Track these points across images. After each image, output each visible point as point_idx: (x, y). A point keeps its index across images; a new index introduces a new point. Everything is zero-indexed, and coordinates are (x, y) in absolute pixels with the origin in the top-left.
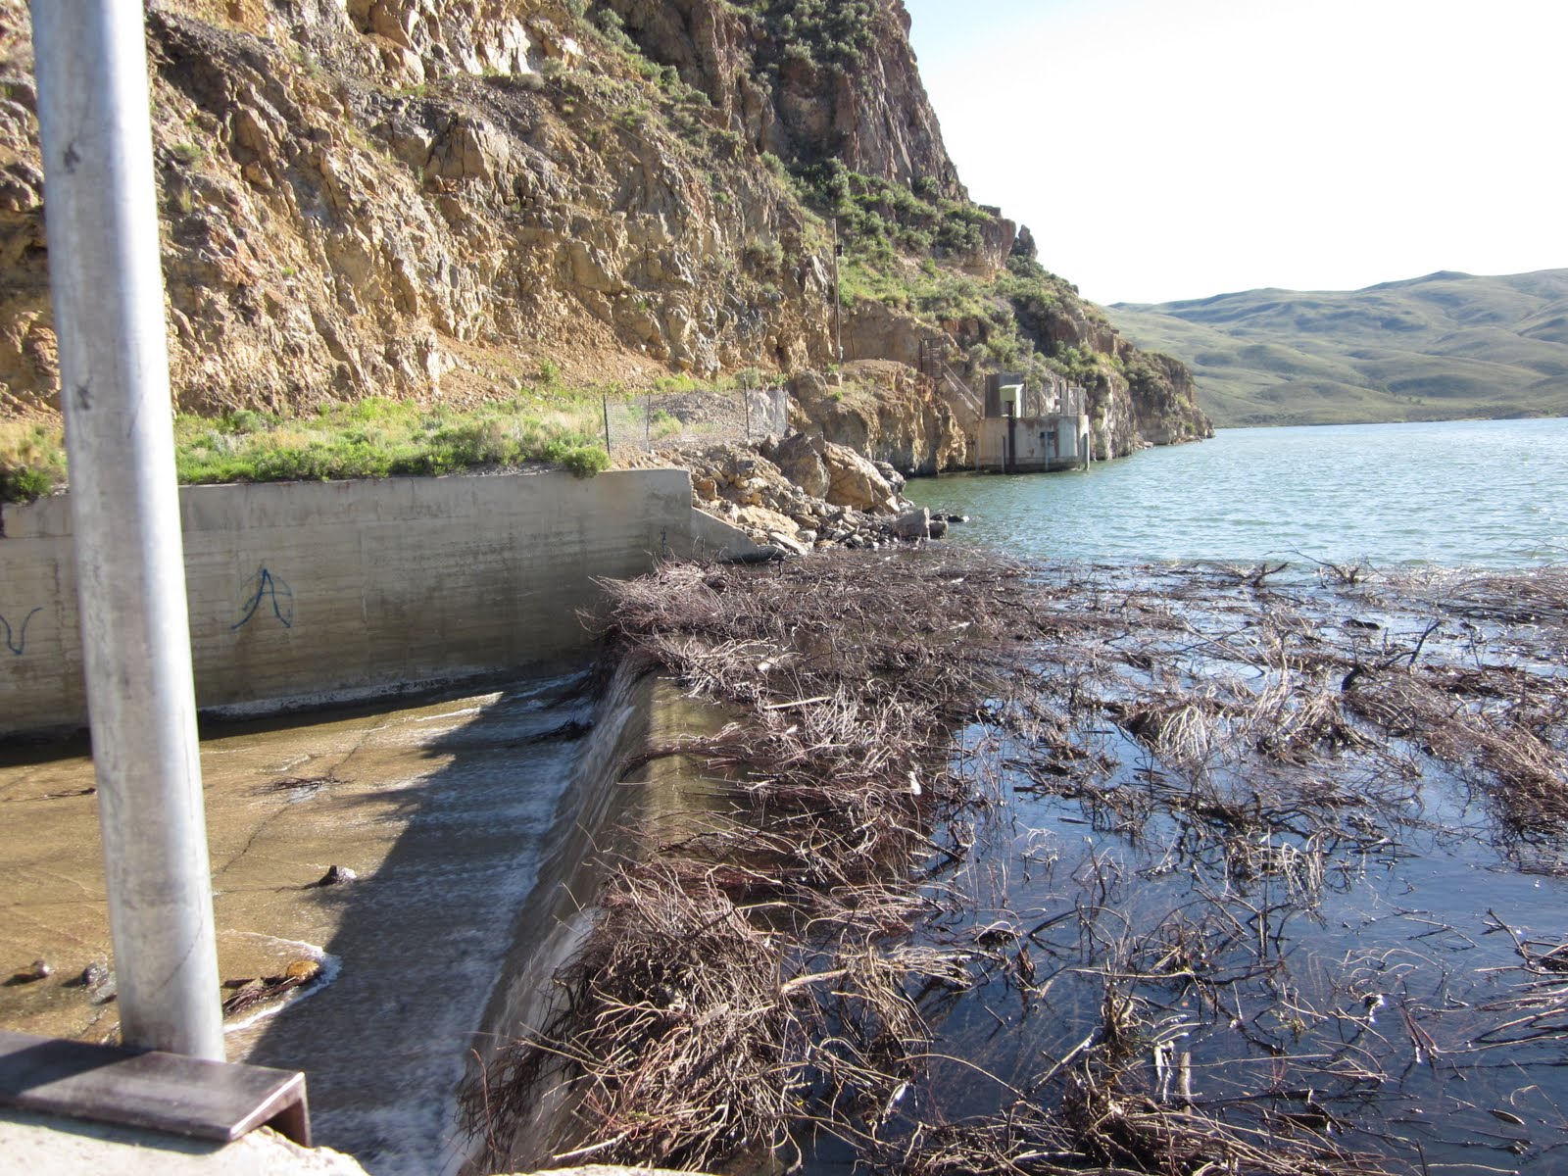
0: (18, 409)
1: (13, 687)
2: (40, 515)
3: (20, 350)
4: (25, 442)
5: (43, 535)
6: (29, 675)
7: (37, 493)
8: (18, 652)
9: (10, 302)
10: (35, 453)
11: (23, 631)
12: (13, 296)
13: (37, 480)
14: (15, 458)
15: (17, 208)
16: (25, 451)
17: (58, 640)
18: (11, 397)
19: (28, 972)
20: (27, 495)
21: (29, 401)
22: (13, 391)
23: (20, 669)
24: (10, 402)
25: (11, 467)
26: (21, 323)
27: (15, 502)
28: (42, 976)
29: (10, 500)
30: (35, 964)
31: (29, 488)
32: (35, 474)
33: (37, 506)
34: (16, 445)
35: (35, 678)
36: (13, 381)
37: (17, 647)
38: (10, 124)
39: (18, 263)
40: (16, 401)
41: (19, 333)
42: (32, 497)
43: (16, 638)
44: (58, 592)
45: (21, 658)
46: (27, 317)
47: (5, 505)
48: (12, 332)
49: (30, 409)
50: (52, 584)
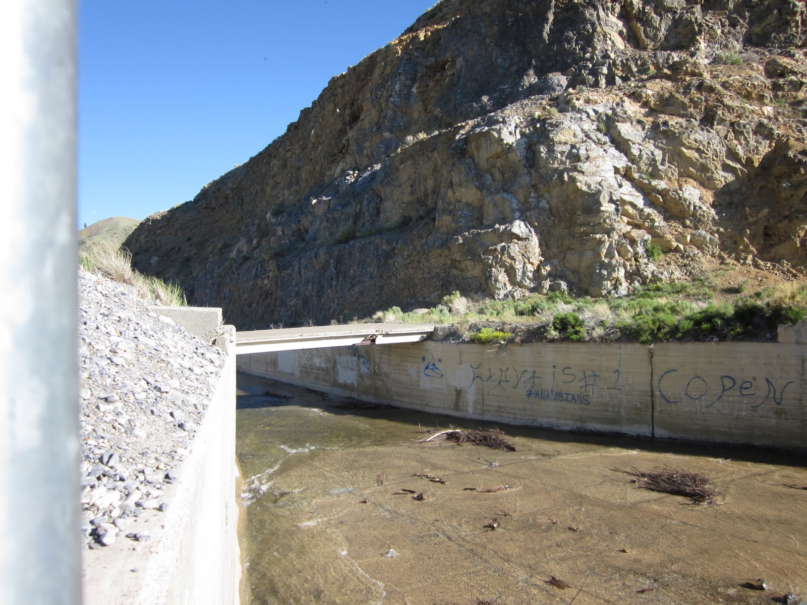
0: (795, 276)
1: (774, 421)
2: (798, 331)
3: (798, 246)
4: (793, 292)
5: (798, 343)
6: (783, 416)
7: (797, 320)
8: (778, 404)
9: (796, 221)
10: (798, 298)
11: (782, 392)
12: (797, 217)
13: (797, 313)
14: (787, 301)
15: (803, 173)
16: (793, 297)
17: (801, 400)
18: (792, 270)
19: (754, 583)
20: (791, 320)
21: (801, 271)
22: (793, 267)
23: (779, 413)
24: (791, 272)
25: (784, 306)
26: (800, 231)
27: (785, 324)
28: (762, 588)
29: (782, 322)
30: (759, 580)
31: (792, 316)
32: (797, 309)
33: (796, 327)
34: (789, 294)
35: (786, 419)
36: (794, 262)
37: (778, 401)
38: (803, 131)
39: (801, 200)
40: (794, 272)
41: (799, 237)
42: (794, 322)
43: (778, 396)
44: (803, 374)
45: (779, 407)
46: (804, 228)
47: (779, 325)
48: (795, 237)
49: (801, 276)
50: (800, 369)
